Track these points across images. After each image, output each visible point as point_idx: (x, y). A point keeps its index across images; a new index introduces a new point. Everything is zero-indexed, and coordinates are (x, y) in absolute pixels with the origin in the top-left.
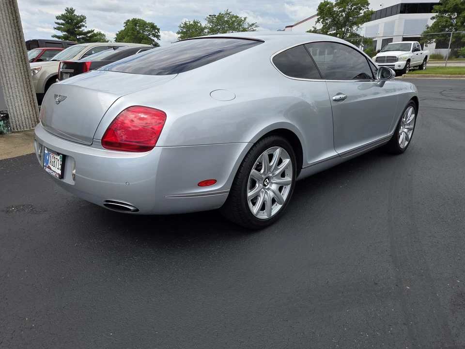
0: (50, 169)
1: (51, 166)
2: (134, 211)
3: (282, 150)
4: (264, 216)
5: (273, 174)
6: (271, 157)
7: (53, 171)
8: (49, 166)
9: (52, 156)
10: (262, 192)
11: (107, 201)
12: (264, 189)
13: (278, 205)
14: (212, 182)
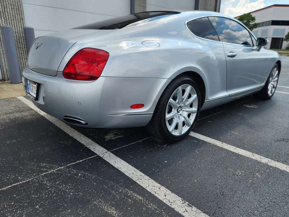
0: (30, 94)
1: (30, 92)
2: (85, 124)
3: (192, 88)
4: (176, 133)
5: (184, 104)
6: (184, 91)
7: (32, 95)
8: (29, 92)
9: (31, 85)
10: (176, 116)
11: (66, 116)
12: (178, 114)
13: (187, 126)
14: (141, 106)
